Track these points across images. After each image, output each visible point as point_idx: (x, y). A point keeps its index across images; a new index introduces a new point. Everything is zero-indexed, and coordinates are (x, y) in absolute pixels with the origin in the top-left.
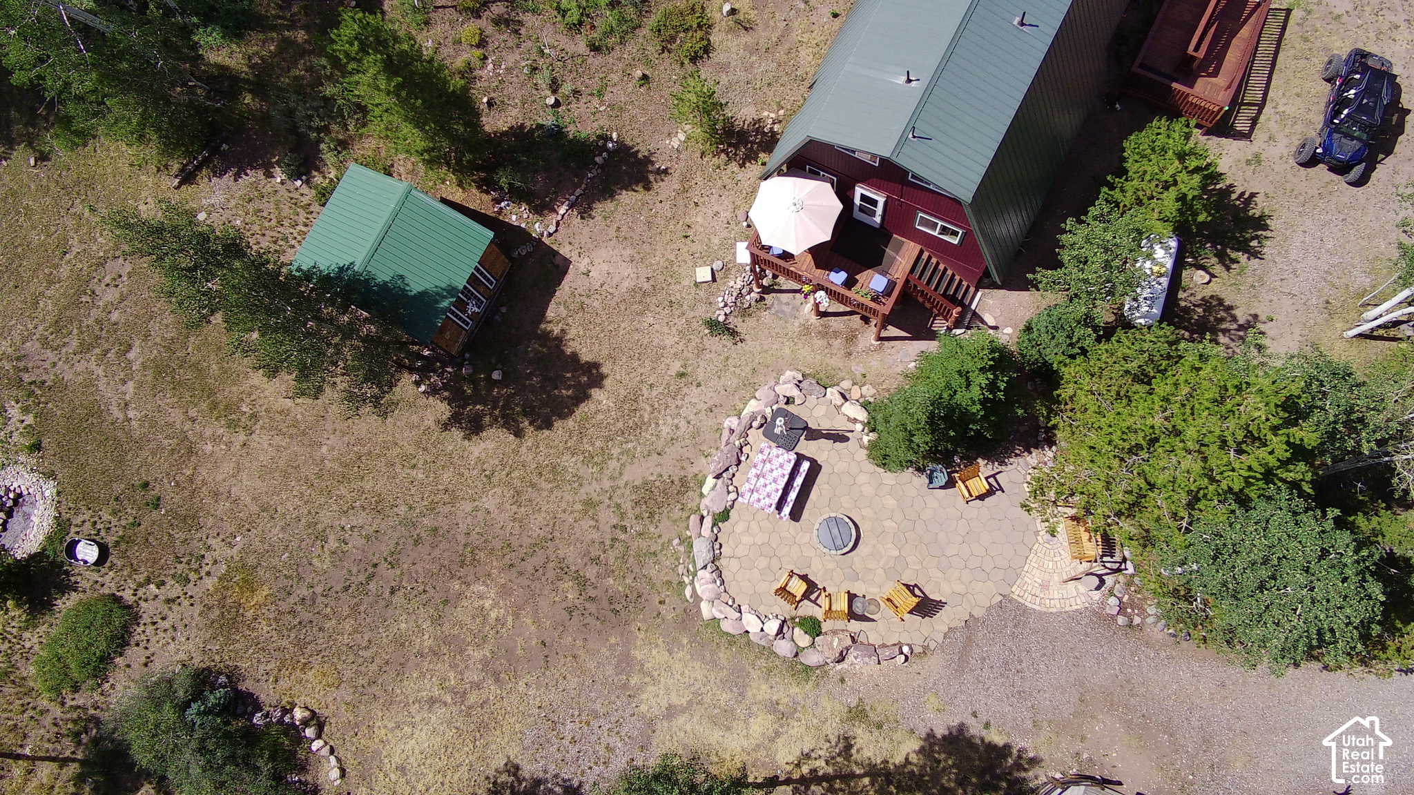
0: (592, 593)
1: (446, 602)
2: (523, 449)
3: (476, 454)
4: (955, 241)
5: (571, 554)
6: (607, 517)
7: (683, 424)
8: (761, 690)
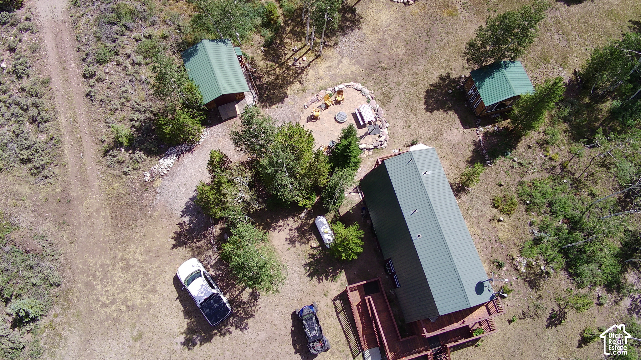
0: (379, 69)
1: (407, 44)
2: (426, 83)
3: (435, 74)
5: (392, 72)
6: (392, 85)
7: (398, 117)
8: (327, 79)
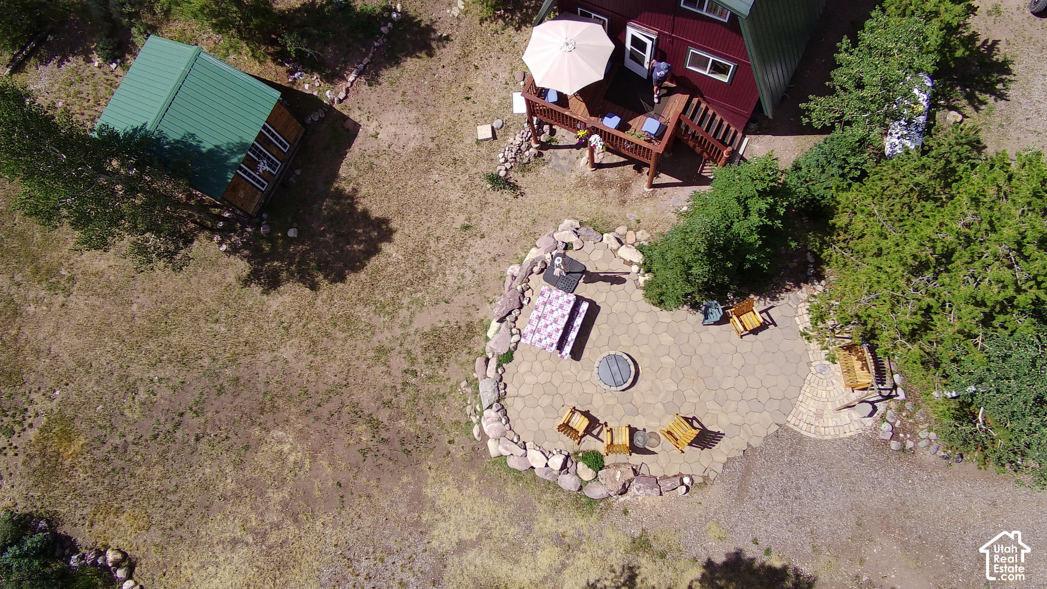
0: (385, 435)
1: (247, 448)
2: (319, 302)
3: (275, 307)
4: (725, 79)
5: (365, 398)
6: (398, 363)
7: (468, 273)
8: (547, 523)
